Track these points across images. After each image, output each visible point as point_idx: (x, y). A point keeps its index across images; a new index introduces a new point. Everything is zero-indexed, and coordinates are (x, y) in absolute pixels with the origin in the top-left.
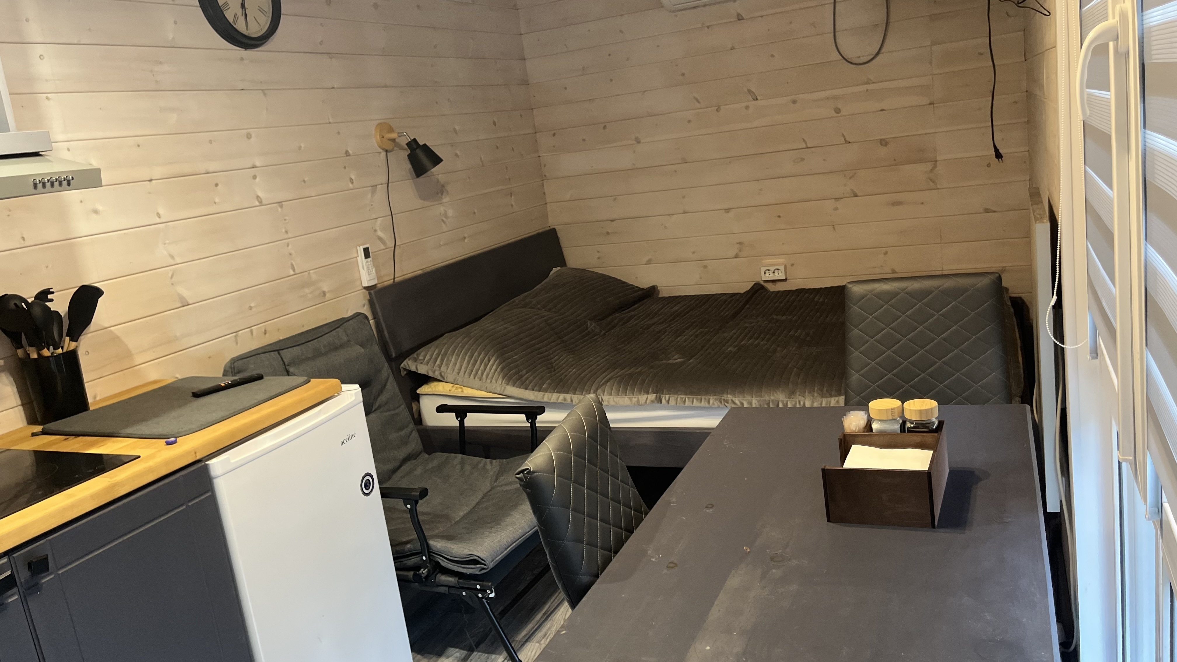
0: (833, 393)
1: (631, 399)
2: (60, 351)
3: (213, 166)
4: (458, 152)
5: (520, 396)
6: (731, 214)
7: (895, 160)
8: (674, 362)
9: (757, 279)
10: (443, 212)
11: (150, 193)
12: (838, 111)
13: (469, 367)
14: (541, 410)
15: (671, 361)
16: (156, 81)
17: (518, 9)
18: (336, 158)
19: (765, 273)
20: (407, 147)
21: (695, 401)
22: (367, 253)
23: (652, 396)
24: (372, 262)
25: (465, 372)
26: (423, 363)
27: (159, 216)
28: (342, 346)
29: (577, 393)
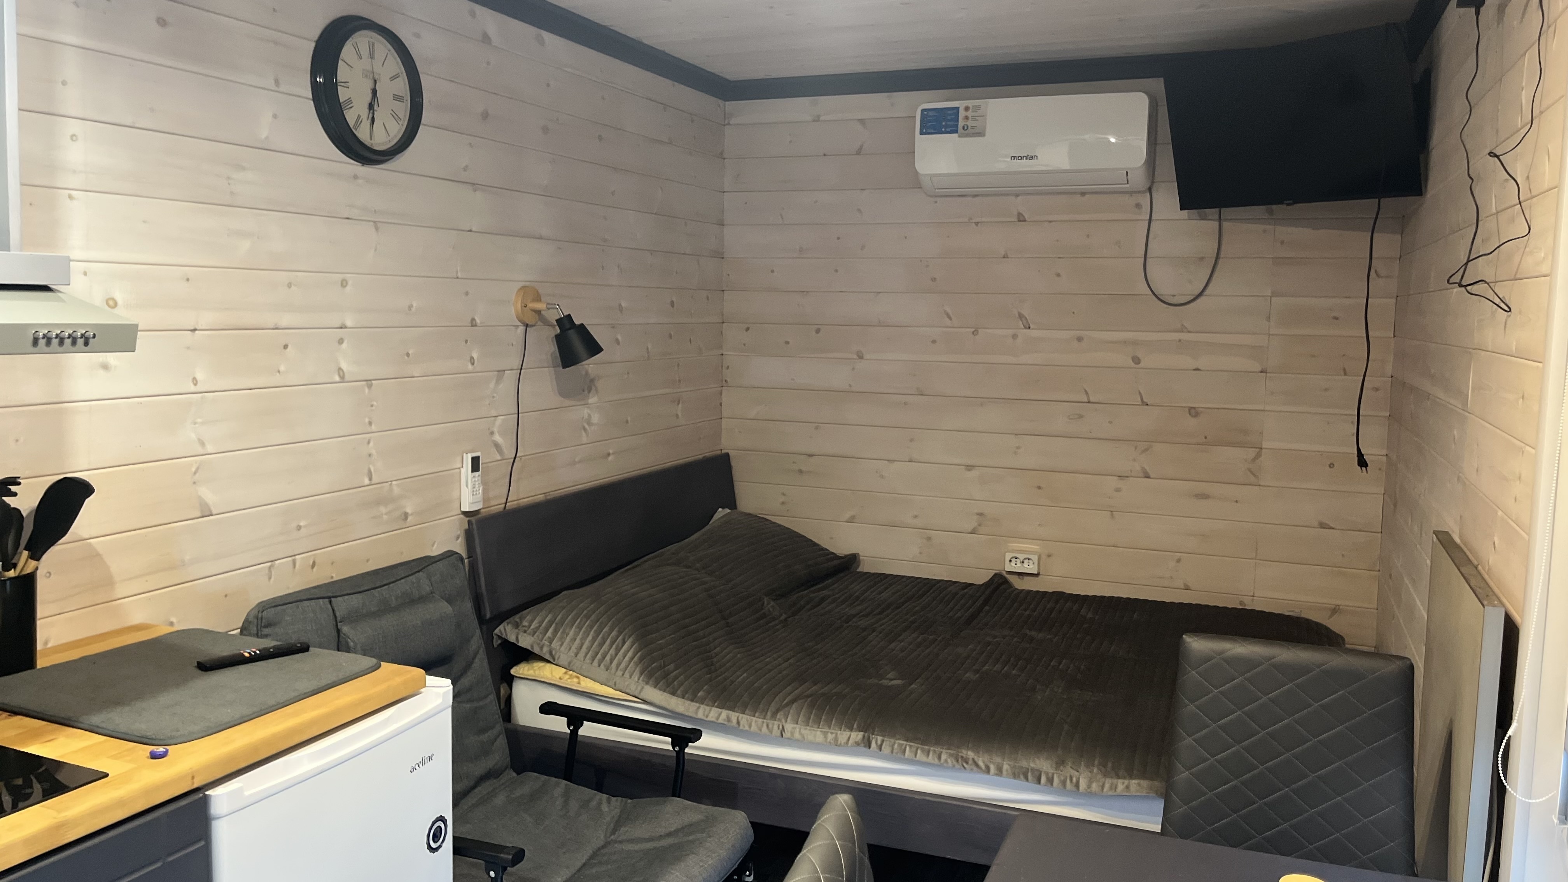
0: (1121, 773)
1: (825, 734)
2: (12, 573)
3: (286, 319)
4: (619, 338)
5: (664, 704)
6: (975, 473)
7: (1206, 438)
8: (890, 684)
9: (997, 568)
10: (586, 416)
11: (188, 348)
12: (1136, 360)
13: (594, 646)
14: (696, 735)
15: (885, 682)
16: (232, 193)
17: (724, 159)
18: (458, 326)
19: (1010, 561)
20: (556, 324)
21: (919, 751)
22: (476, 464)
23: (857, 736)
24: (480, 478)
25: (587, 654)
26: (528, 632)
27: (195, 381)
28: (422, 599)
29: (747, 711)
